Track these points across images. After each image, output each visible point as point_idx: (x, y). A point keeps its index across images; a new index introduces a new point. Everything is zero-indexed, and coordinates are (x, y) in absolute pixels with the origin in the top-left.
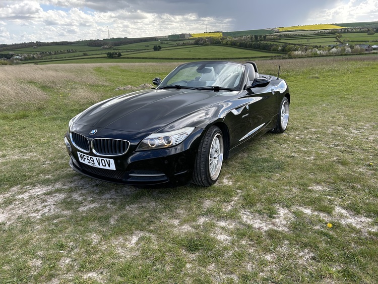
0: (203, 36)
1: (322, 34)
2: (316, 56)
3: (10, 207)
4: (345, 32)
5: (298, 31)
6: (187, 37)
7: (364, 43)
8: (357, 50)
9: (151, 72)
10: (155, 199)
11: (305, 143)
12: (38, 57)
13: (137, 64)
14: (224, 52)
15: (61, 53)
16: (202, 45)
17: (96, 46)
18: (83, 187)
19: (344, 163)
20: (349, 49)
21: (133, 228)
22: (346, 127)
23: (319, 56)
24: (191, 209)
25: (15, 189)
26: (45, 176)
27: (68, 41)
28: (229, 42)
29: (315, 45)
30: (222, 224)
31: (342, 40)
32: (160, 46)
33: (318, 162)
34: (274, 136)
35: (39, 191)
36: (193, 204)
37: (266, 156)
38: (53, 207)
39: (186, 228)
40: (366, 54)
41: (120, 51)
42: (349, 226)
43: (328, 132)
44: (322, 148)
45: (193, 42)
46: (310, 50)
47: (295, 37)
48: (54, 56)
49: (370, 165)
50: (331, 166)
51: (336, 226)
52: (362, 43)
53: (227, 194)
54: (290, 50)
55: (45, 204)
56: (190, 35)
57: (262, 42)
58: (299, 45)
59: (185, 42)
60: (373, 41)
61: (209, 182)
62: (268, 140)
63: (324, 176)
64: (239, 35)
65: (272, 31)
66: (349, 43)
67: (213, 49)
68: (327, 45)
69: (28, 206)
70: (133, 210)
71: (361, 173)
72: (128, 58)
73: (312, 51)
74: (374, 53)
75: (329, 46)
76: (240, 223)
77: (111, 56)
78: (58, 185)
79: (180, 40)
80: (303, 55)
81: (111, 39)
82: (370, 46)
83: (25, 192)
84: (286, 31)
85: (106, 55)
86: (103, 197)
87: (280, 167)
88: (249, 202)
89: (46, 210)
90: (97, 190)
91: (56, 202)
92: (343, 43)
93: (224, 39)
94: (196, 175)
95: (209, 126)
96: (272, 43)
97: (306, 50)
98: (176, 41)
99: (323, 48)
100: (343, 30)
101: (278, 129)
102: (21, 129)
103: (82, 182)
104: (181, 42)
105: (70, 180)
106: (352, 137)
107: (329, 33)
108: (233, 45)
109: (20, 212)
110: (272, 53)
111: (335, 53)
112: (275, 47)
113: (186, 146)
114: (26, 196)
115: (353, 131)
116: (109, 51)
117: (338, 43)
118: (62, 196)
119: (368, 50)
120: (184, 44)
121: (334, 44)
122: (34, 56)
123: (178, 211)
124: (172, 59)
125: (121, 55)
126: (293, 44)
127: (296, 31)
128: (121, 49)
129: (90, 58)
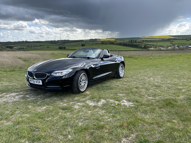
0: (106, 40)
1: (164, 40)
2: (160, 50)
4: (175, 40)
6: (98, 40)
7: (185, 45)
8: (181, 48)
12: (26, 48)
14: (115, 48)
15: (37, 46)
16: (105, 44)
17: (54, 43)
19: (137, 88)
20: (177, 48)
22: (149, 77)
23: (162, 51)
27: (40, 41)
28: (118, 43)
29: (160, 45)
31: (173, 43)
32: (84, 44)
40: (186, 50)
41: (65, 46)
45: (100, 42)
47: (151, 41)
48: (33, 48)
49: (147, 89)
50: (131, 89)
52: (183, 45)
54: (148, 47)
56: (99, 39)
57: (134, 43)
58: (152, 45)
59: (97, 42)
60: (189, 44)
64: (123, 40)
65: (139, 38)
66: (177, 45)
67: (110, 46)
72: (69, 49)
73: (159, 48)
74: (189, 50)
75: (167, 46)
77: (61, 48)
79: (94, 42)
80: (154, 50)
81: (61, 40)
82: (187, 46)
84: (146, 39)
85: (58, 48)
93: (116, 41)
96: (139, 44)
97: (156, 47)
98: (93, 42)
99: (164, 47)
100: (174, 39)
104: (95, 43)
107: (167, 40)
108: (120, 44)
110: (139, 48)
111: (170, 49)
112: (140, 46)
116: (60, 46)
117: (172, 45)
119: (187, 48)
120: (96, 44)
121: (170, 45)
122: (24, 47)
125: (66, 48)
126: (149, 45)
127: (151, 38)
128: (66, 45)
129: (51, 49)
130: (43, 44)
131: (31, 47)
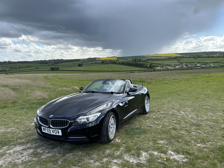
0: (106, 59)
1: (170, 58)
2: (168, 70)
3: (4, 157)
4: (182, 58)
5: (157, 56)
6: (97, 60)
7: (193, 63)
8: (189, 67)
9: (77, 79)
10: (81, 150)
11: (157, 119)
12: (9, 70)
13: (68, 75)
14: (118, 68)
16: (106, 63)
17: (44, 64)
18: (42, 146)
19: (175, 129)
20: (185, 66)
21: (71, 165)
22: (179, 110)
23: (170, 70)
24: (99, 155)
25: (5, 148)
26: (21, 140)
27: (27, 61)
28: (120, 62)
29: (167, 64)
30: (115, 161)
31: (181, 61)
32: (81, 64)
33: (163, 129)
34: (143, 116)
35: (18, 148)
36: (101, 152)
37: (138, 126)
38: (27, 156)
39: (97, 164)
40: (194, 69)
41: (58, 67)
42: (174, 159)
43: (170, 113)
44: (166, 122)
45: (100, 62)
46: (165, 67)
47: (156, 60)
49: (187, 130)
50: (169, 131)
51: (168, 160)
52: (192, 63)
53: (118, 146)
54: (154, 66)
55: (23, 155)
56: (99, 58)
57: (138, 62)
58: (159, 64)
59: (96, 62)
60: (197, 62)
61: (109, 141)
62: (139, 118)
63: (165, 136)
64: (126, 59)
65: (144, 57)
66: (185, 63)
67: (112, 66)
68: (173, 64)
69: (14, 156)
70: (70, 156)
71: (182, 134)
72: (63, 70)
73: (166, 67)
74: (198, 68)
75: (175, 65)
76: (124, 160)
77: (53, 69)
78: (29, 145)
79: (93, 61)
80: (161, 69)
81: (53, 60)
82: (196, 65)
83: (11, 149)
84: (151, 57)
85: (50, 69)
86: (54, 150)
87: (145, 132)
88: (128, 150)
89: (24, 158)
90: (50, 147)
91: (29, 154)
92: (182, 63)
93: (118, 61)
94: (102, 137)
95: (108, 112)
96: (144, 63)
97: (163, 66)
98: (91, 61)
99: (171, 65)
100: (181, 56)
101: (144, 112)
102: (4, 114)
103: (42, 143)
104: (94, 62)
105: (35, 142)
106: (181, 116)
107: (174, 58)
108: (123, 64)
109: (10, 159)
110: (144, 68)
111: (178, 69)
112: (145, 65)
113: (97, 122)
114: (11, 151)
115: (182, 113)
116: (52, 67)
117: (179, 63)
118: (32, 151)
119: (195, 67)
120: (95, 63)
121: (177, 63)
122: (6, 69)
123: (93, 156)
124: (89, 71)
125: (59, 69)
126: (155, 64)
127: (156, 57)
128: (59, 65)
129: (40, 70)
130: (31, 65)
131: (16, 68)
